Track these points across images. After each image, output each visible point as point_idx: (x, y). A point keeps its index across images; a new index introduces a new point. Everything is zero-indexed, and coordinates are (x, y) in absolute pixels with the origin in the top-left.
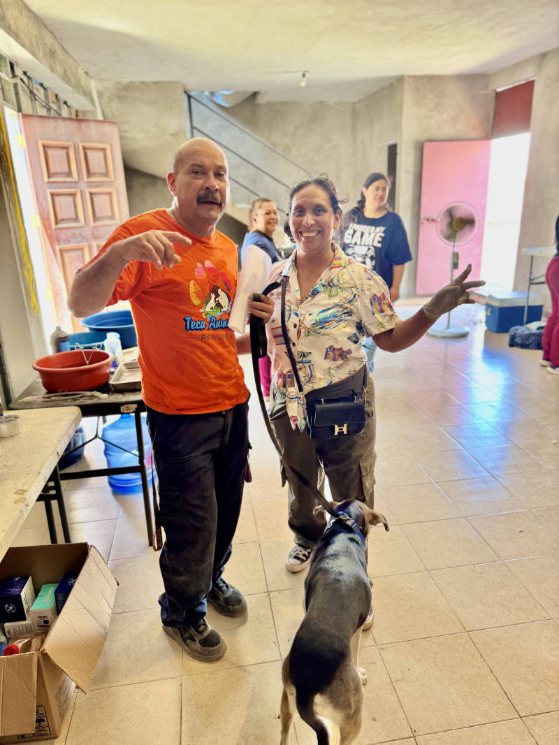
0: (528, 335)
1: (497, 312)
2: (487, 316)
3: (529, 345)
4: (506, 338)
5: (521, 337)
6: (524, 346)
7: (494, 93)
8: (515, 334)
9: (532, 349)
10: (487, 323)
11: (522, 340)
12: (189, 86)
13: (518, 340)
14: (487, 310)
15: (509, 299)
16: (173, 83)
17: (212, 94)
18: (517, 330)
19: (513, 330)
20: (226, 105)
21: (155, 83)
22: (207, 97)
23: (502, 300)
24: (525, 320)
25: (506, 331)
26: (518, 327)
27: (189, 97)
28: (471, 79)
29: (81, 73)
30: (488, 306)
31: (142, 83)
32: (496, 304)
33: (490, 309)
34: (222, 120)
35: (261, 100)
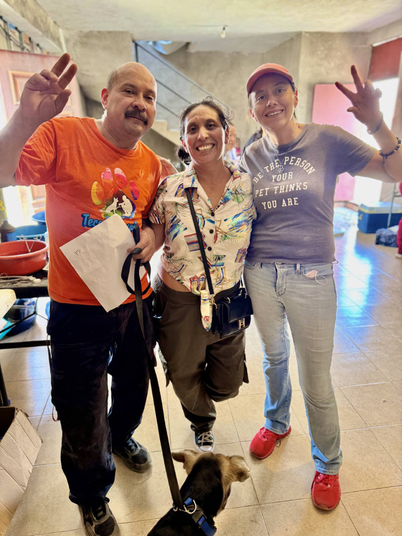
0: (390, 236)
1: (367, 218)
2: (359, 220)
3: (391, 244)
4: (373, 237)
5: (385, 237)
6: (387, 244)
7: (371, 48)
8: (381, 235)
9: (393, 246)
10: (359, 225)
11: (386, 240)
12: (136, 37)
13: (383, 240)
14: (359, 215)
15: (377, 208)
16: (123, 32)
17: (155, 43)
18: (382, 232)
19: (379, 232)
20: (164, 52)
21: (109, 32)
22: (150, 46)
23: (371, 209)
24: (389, 224)
25: (374, 232)
26: (383, 229)
27: (136, 45)
28: (354, 36)
29: (50, 21)
30: (360, 212)
31: (99, 32)
32: (367, 211)
33: (361, 215)
34: (161, 64)
35: (192, 49)
